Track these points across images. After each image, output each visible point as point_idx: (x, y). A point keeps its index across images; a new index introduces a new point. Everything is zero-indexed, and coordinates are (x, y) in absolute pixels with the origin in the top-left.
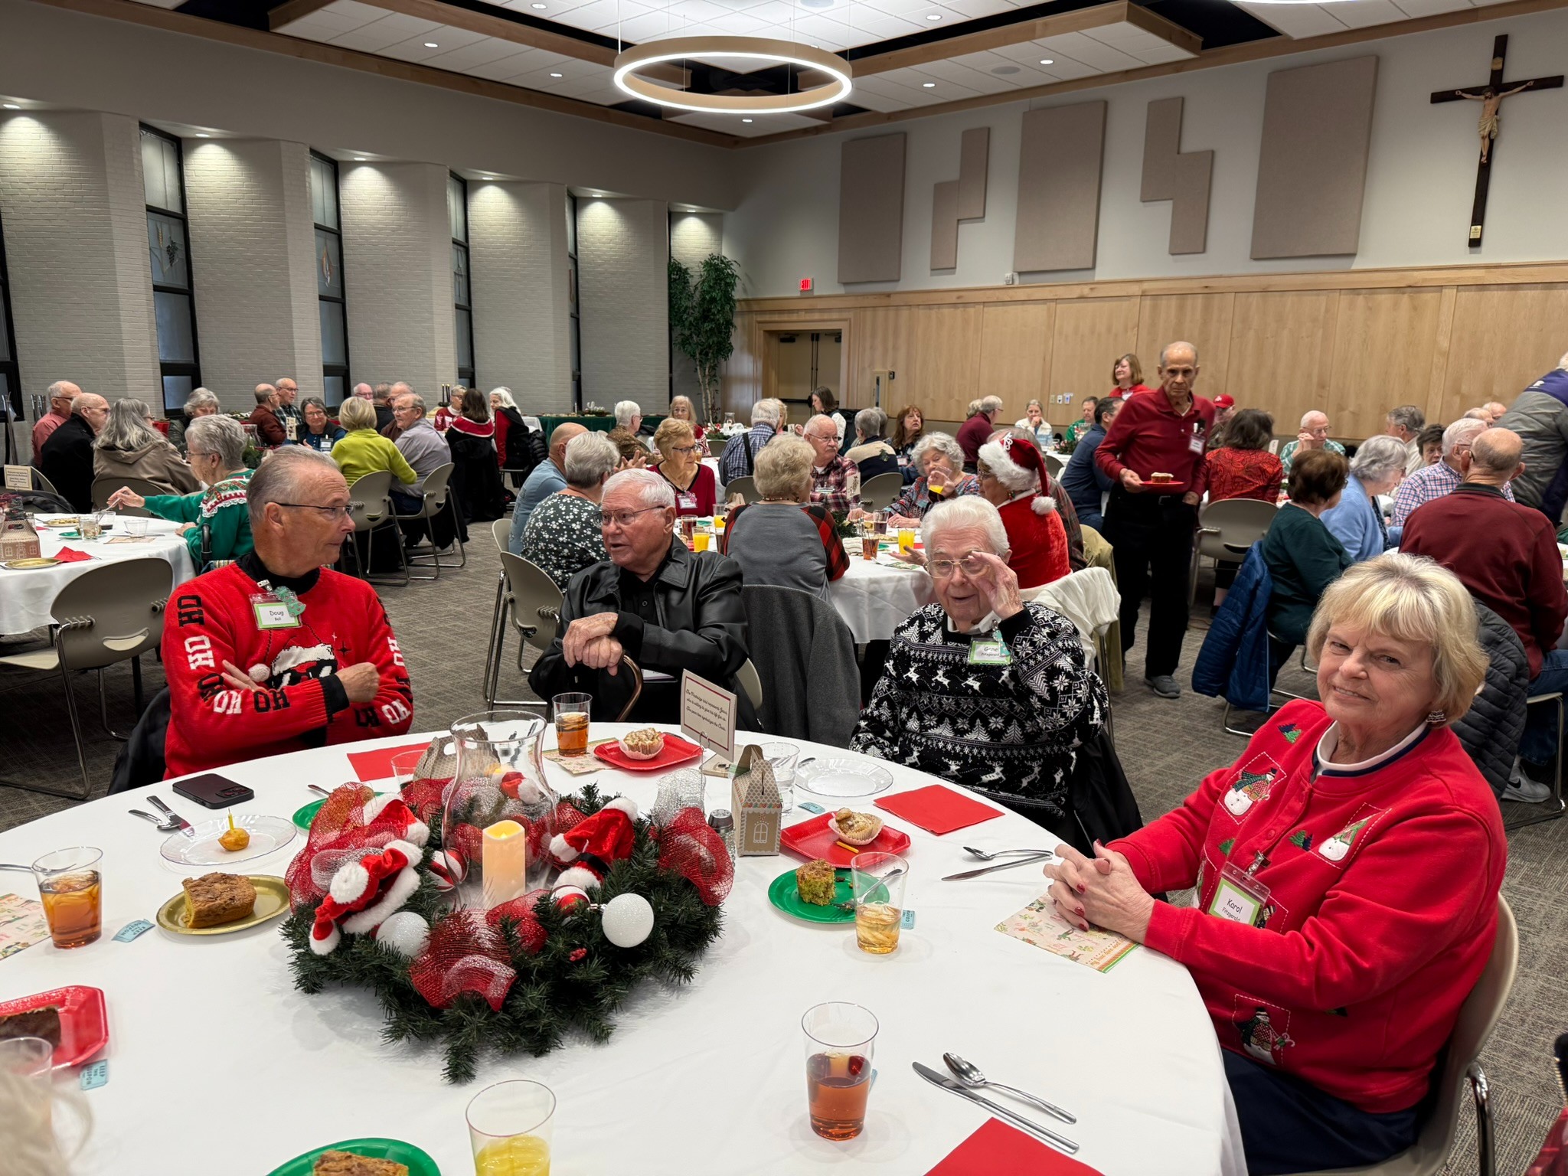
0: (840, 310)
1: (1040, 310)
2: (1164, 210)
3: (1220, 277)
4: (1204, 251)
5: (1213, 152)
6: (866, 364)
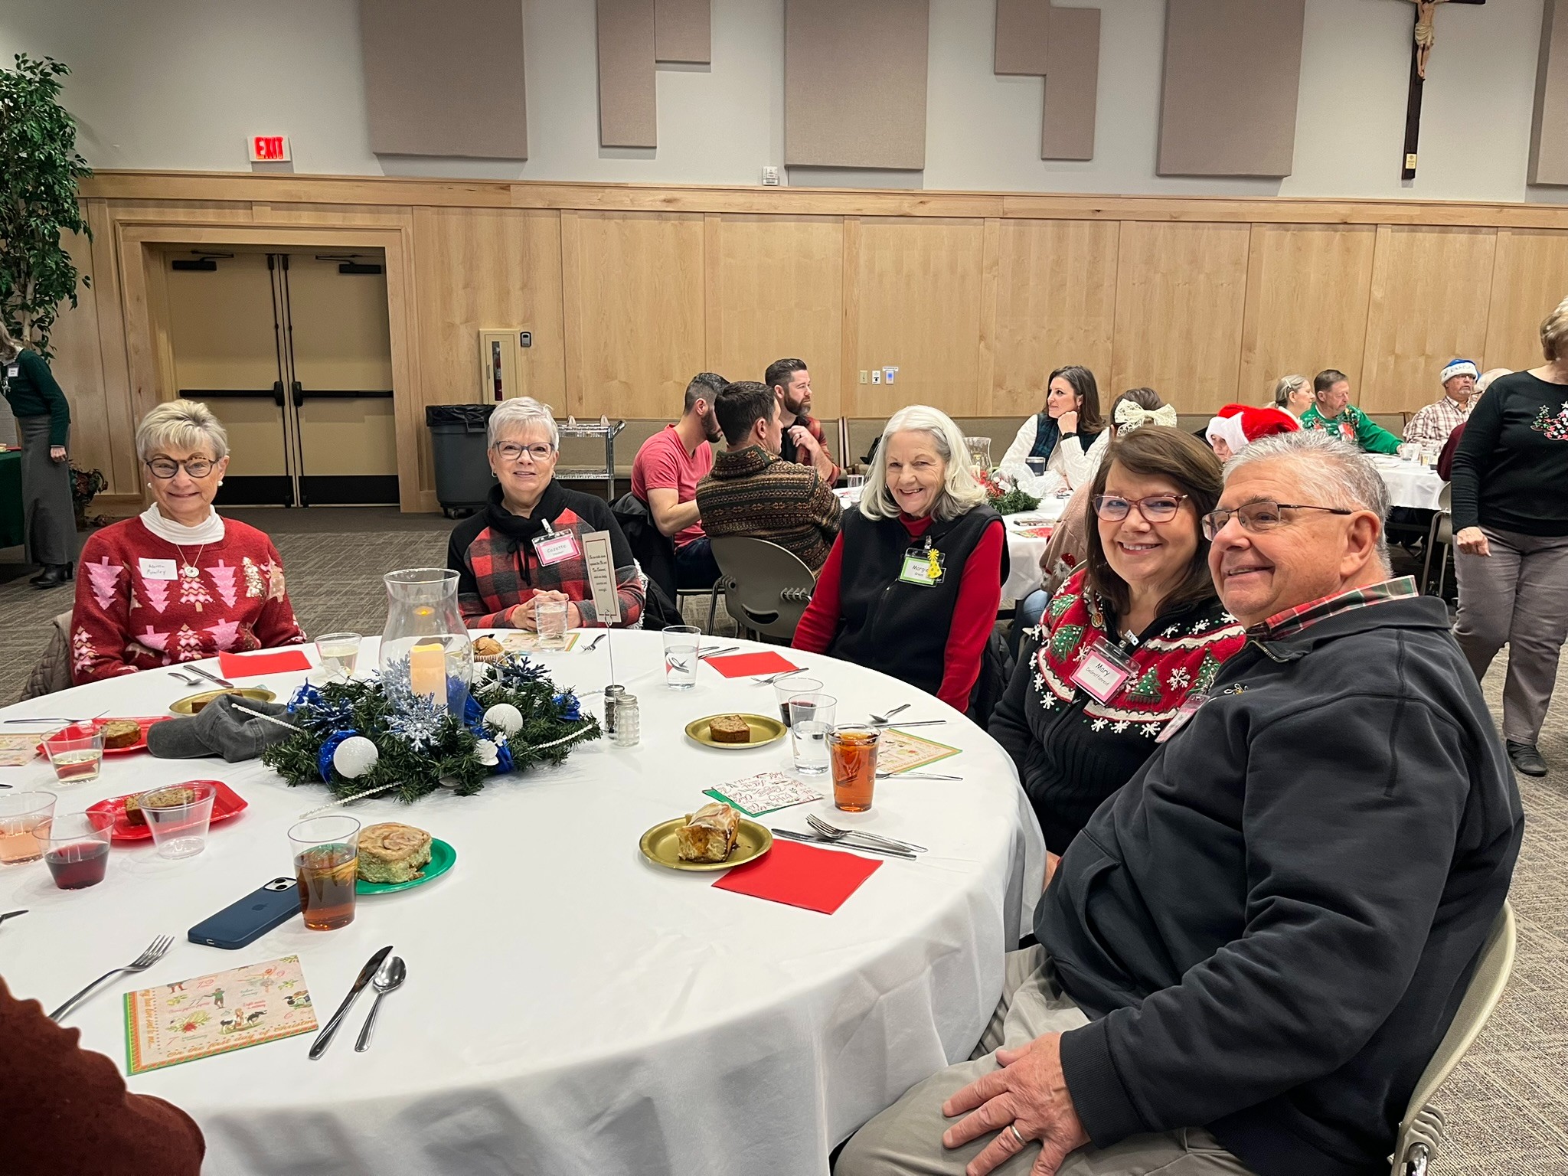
0: (376, 208)
1: (834, 231)
4: (1090, 158)
5: (1096, 12)
6: (459, 317)
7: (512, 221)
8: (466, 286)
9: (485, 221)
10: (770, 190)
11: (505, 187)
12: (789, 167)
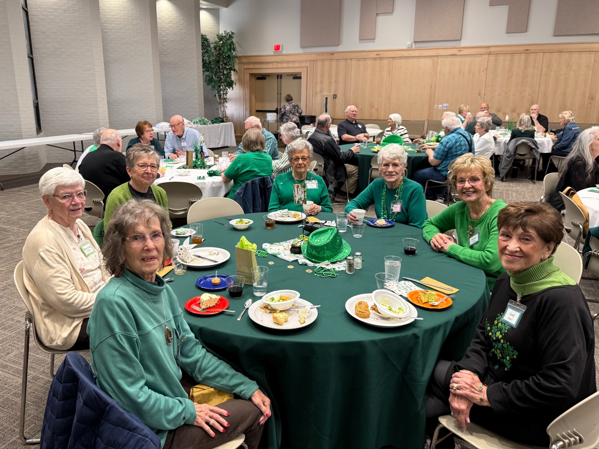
0: (300, 62)
1: (429, 61)
2: (503, 11)
3: (536, 44)
4: (526, 31)
6: (318, 91)
7: (334, 63)
8: (321, 82)
9: (327, 63)
10: (409, 49)
11: (333, 54)
12: (415, 42)
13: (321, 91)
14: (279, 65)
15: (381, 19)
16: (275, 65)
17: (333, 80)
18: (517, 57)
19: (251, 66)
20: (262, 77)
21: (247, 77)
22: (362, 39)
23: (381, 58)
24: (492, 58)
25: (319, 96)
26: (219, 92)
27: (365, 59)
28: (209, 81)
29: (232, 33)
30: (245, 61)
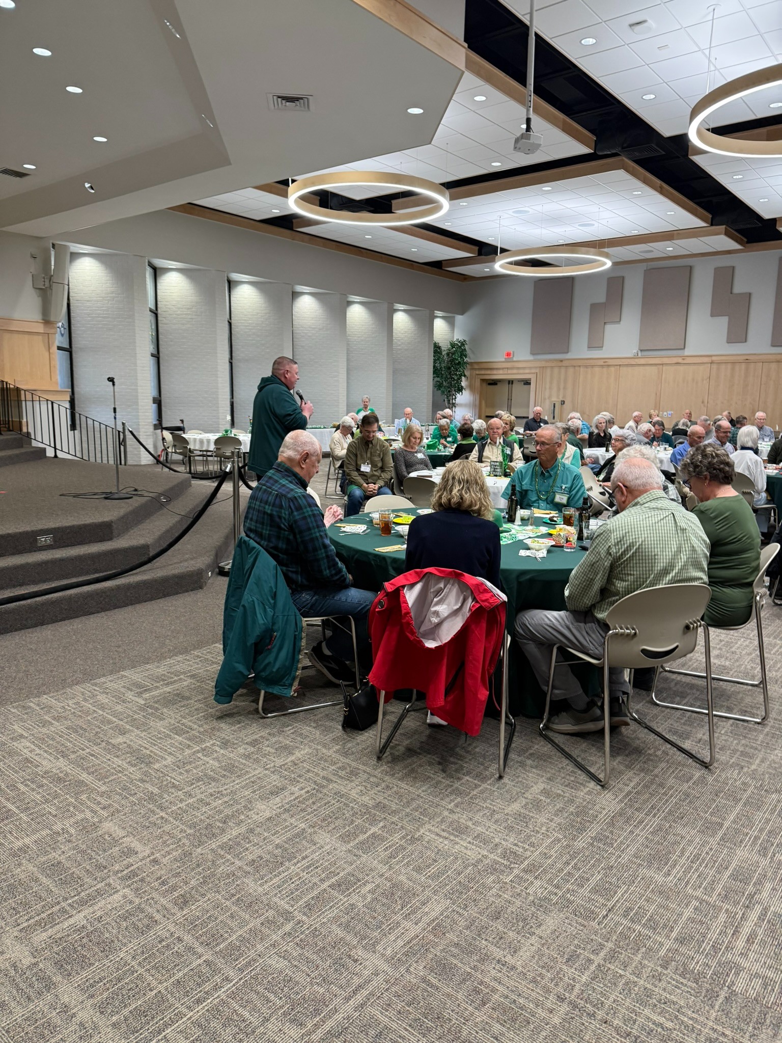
0: (530, 368)
1: (654, 369)
2: (724, 321)
3: (755, 354)
4: (746, 341)
5: (750, 294)
6: (547, 397)
7: (563, 370)
8: (550, 388)
9: (556, 370)
10: (636, 357)
11: (562, 361)
12: (641, 350)
13: (550, 397)
14: (509, 372)
15: (608, 327)
16: (506, 371)
17: (562, 387)
18: (737, 367)
19: (483, 372)
20: (494, 383)
21: (478, 383)
22: (590, 347)
23: (609, 366)
24: (715, 366)
25: (547, 402)
26: (447, 397)
27: (593, 366)
28: (438, 386)
29: (465, 341)
30: (476, 366)
